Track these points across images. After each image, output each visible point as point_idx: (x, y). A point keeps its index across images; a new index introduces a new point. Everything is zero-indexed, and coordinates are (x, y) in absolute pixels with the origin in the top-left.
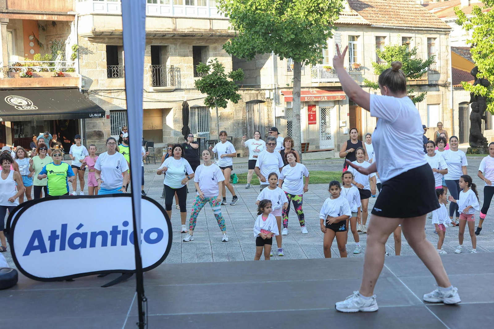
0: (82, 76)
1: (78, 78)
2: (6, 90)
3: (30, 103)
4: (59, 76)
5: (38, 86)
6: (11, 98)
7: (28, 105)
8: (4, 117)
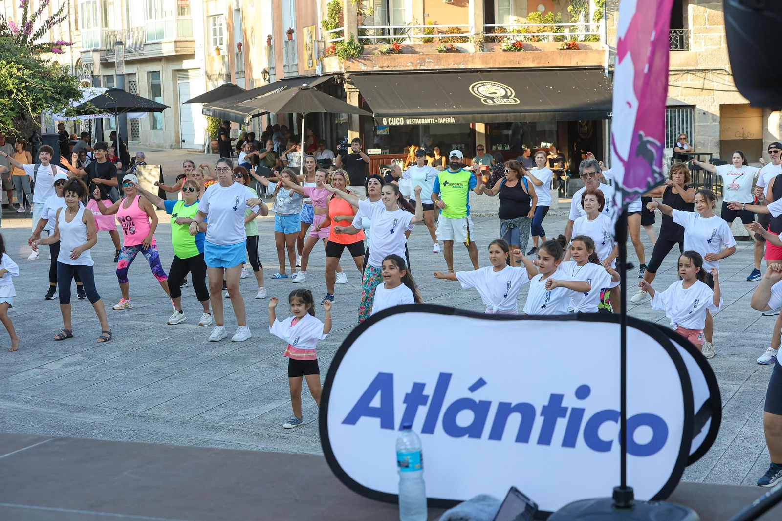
0: (610, 48)
1: (604, 51)
2: (477, 72)
3: (509, 94)
4: (569, 48)
5: (532, 65)
6: (481, 84)
7: (506, 96)
8: (458, 116)
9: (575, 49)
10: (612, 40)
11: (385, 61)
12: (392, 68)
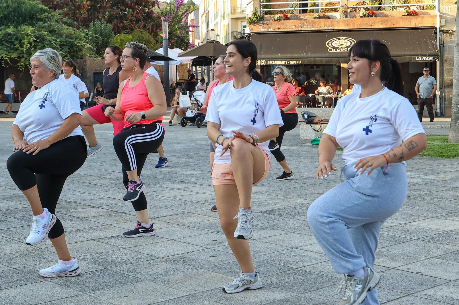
1: (437, 16)
2: (340, 31)
4: (410, 15)
5: (381, 26)
7: (348, 47)
8: (304, 59)
9: (414, 15)
10: (443, 8)
11: (277, 25)
12: (281, 29)
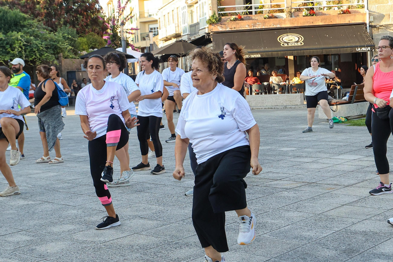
0: (370, 11)
1: (366, 14)
2: (287, 29)
3: (300, 40)
4: (344, 13)
5: (321, 24)
6: (285, 36)
7: (297, 42)
8: (262, 53)
9: (347, 13)
10: (371, 7)
11: (233, 25)
12: (237, 29)
